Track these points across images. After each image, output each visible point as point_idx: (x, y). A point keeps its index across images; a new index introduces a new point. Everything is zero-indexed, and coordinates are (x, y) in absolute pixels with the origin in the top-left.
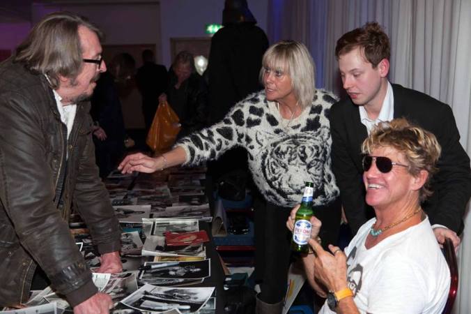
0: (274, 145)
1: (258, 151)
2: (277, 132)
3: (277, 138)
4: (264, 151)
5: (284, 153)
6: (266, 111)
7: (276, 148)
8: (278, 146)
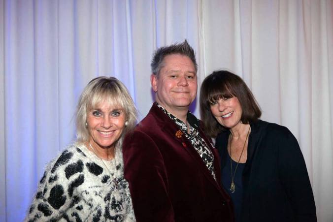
0: (107, 198)
1: (88, 212)
2: (105, 180)
3: (108, 187)
4: (96, 212)
5: (120, 203)
6: (85, 161)
7: (111, 200)
8: (112, 197)
